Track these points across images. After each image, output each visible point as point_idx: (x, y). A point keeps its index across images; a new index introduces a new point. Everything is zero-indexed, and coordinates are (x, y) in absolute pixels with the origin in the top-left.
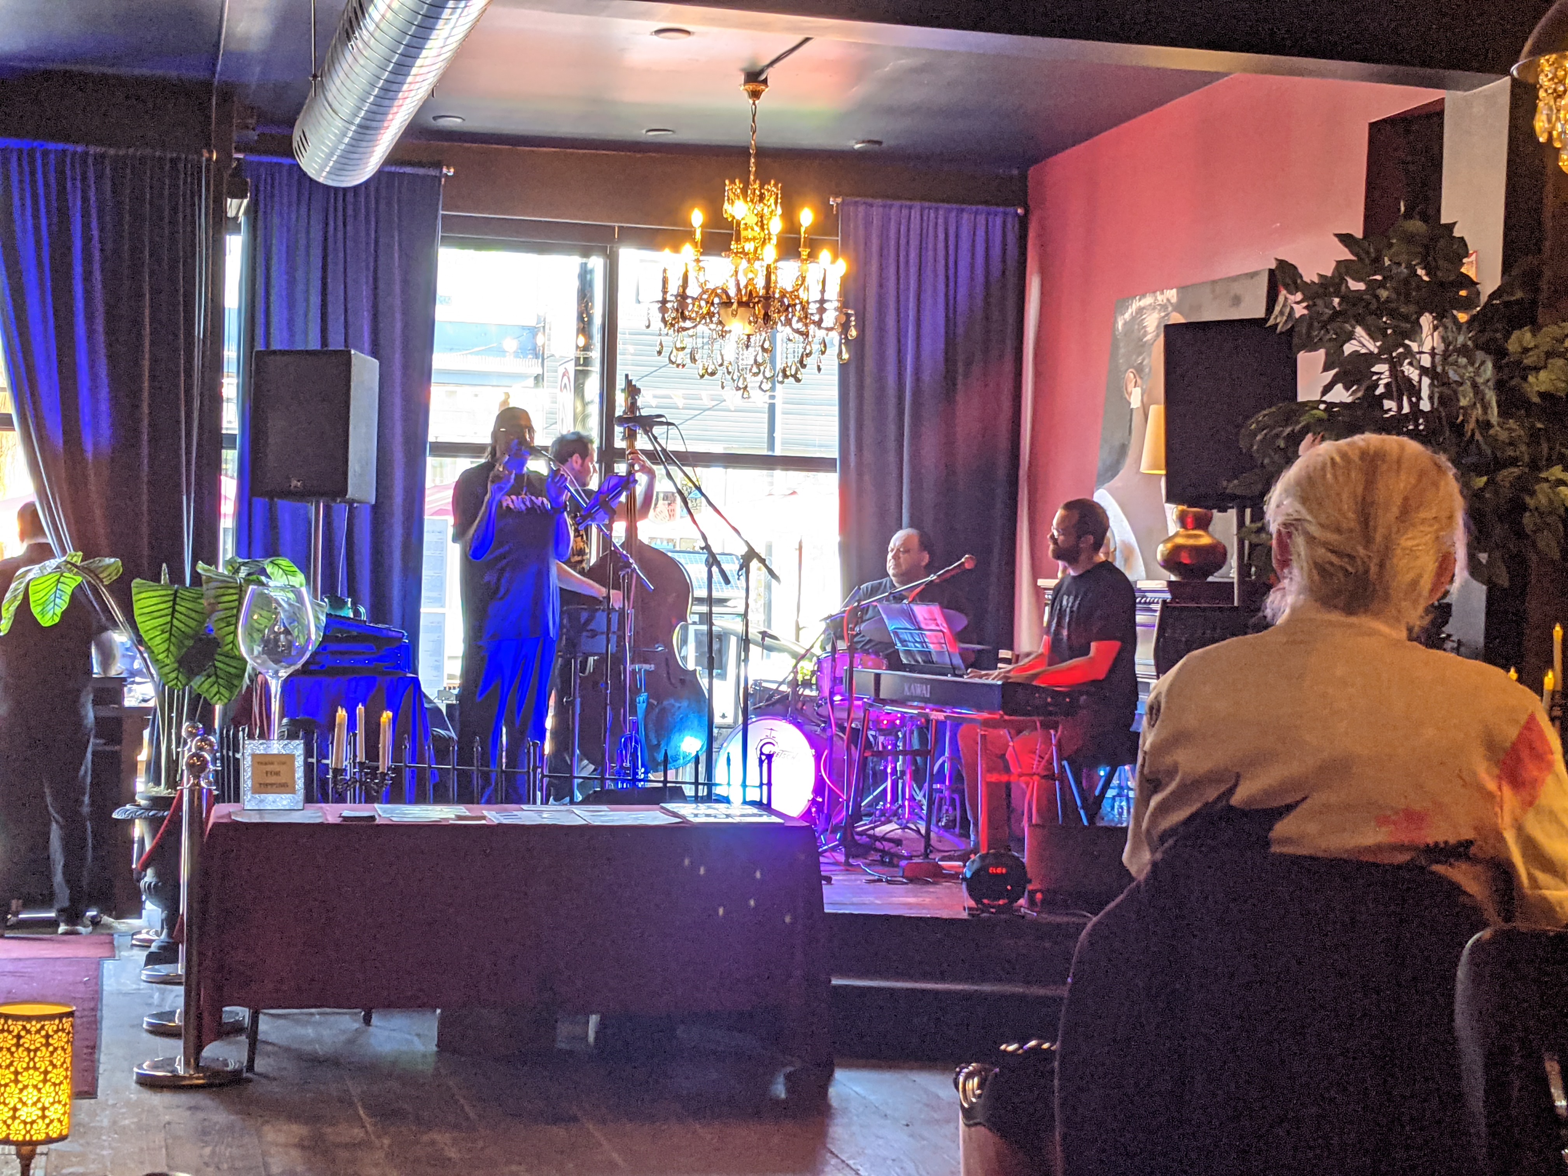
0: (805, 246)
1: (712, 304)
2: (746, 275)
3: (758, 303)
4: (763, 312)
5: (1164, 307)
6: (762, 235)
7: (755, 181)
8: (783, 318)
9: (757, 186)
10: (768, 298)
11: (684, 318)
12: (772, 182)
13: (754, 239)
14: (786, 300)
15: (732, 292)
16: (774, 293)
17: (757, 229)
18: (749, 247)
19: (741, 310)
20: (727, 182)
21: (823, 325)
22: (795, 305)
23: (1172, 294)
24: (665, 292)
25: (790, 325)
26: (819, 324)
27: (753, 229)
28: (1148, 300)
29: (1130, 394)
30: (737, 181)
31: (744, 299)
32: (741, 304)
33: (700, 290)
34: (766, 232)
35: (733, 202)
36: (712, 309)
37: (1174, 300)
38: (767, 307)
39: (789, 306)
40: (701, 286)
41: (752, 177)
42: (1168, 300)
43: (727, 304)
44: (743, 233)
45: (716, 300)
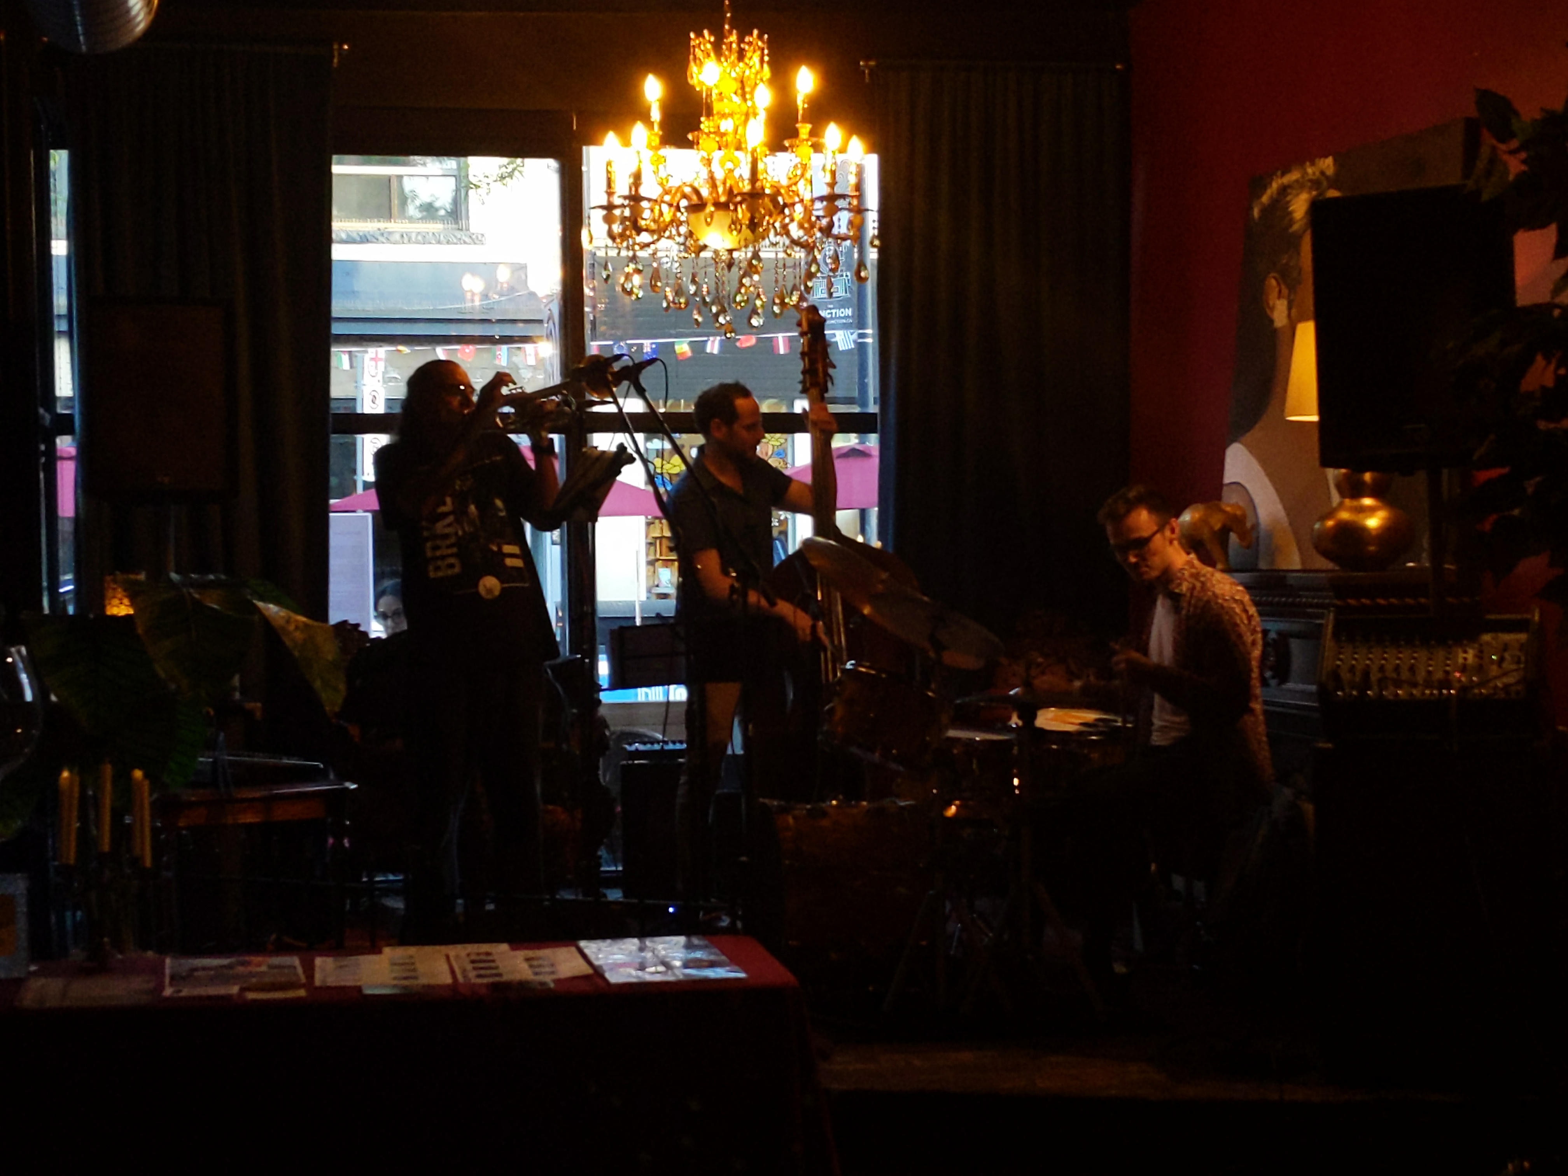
0: (804, 121)
1: (678, 208)
2: (722, 166)
3: (741, 203)
4: (748, 215)
5: (1316, 184)
6: (744, 108)
7: (730, 32)
8: (777, 225)
9: (733, 38)
10: (754, 196)
11: (639, 230)
12: (755, 32)
13: (731, 115)
14: (780, 199)
15: (705, 192)
16: (763, 188)
17: (737, 99)
18: (727, 125)
19: (720, 215)
20: (692, 35)
21: (835, 231)
22: (793, 204)
23: (1327, 164)
24: (610, 194)
25: (788, 233)
26: (827, 231)
27: (731, 100)
28: (1293, 176)
29: (1272, 309)
30: (706, 33)
31: (723, 199)
32: (718, 205)
33: (660, 190)
34: (749, 103)
35: (701, 63)
36: (679, 214)
37: (1330, 172)
38: (753, 210)
39: (785, 205)
40: (661, 184)
41: (727, 27)
42: (1323, 173)
43: (697, 207)
44: (717, 107)
45: (684, 203)
